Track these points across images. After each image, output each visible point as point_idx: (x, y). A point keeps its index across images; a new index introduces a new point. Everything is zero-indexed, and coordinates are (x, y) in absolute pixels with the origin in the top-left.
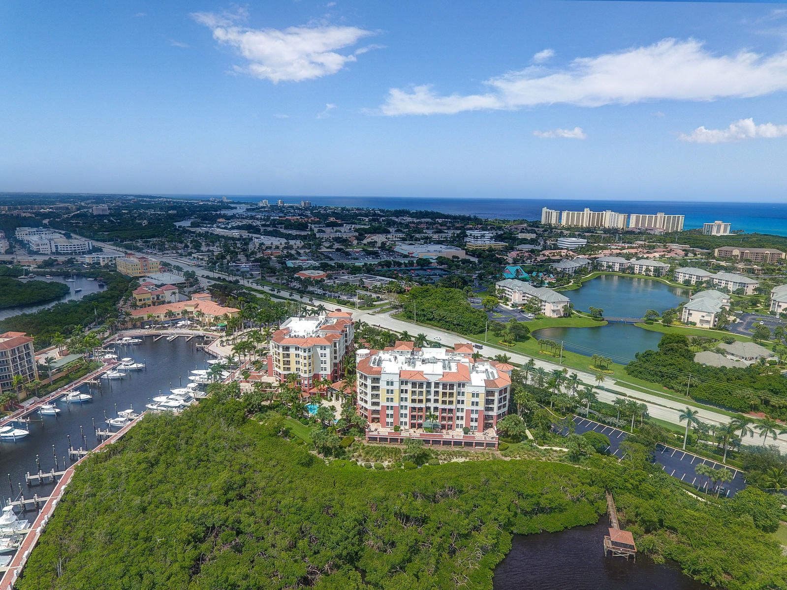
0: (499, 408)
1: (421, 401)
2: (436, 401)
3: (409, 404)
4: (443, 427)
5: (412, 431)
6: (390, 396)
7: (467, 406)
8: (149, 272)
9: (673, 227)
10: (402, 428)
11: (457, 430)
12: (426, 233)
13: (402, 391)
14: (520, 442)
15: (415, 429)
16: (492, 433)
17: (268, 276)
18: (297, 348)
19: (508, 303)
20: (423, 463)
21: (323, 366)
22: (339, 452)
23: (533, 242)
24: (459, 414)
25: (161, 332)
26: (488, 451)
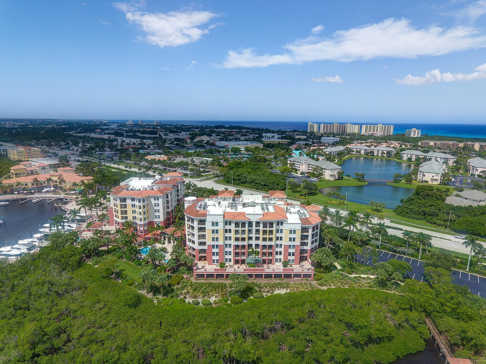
0: (312, 243)
1: (243, 239)
2: (257, 238)
3: (233, 242)
4: (264, 262)
5: (236, 266)
6: (215, 235)
7: (285, 242)
8: (32, 157)
9: (387, 132)
10: (227, 264)
11: (276, 264)
12: (236, 136)
13: (226, 231)
14: (331, 271)
15: (238, 265)
16: (307, 265)
17: (124, 160)
18: (133, 199)
19: (297, 172)
20: (248, 296)
21: (156, 214)
22: (168, 290)
23: (304, 140)
24: (278, 250)
25: (28, 196)
26: (305, 282)
